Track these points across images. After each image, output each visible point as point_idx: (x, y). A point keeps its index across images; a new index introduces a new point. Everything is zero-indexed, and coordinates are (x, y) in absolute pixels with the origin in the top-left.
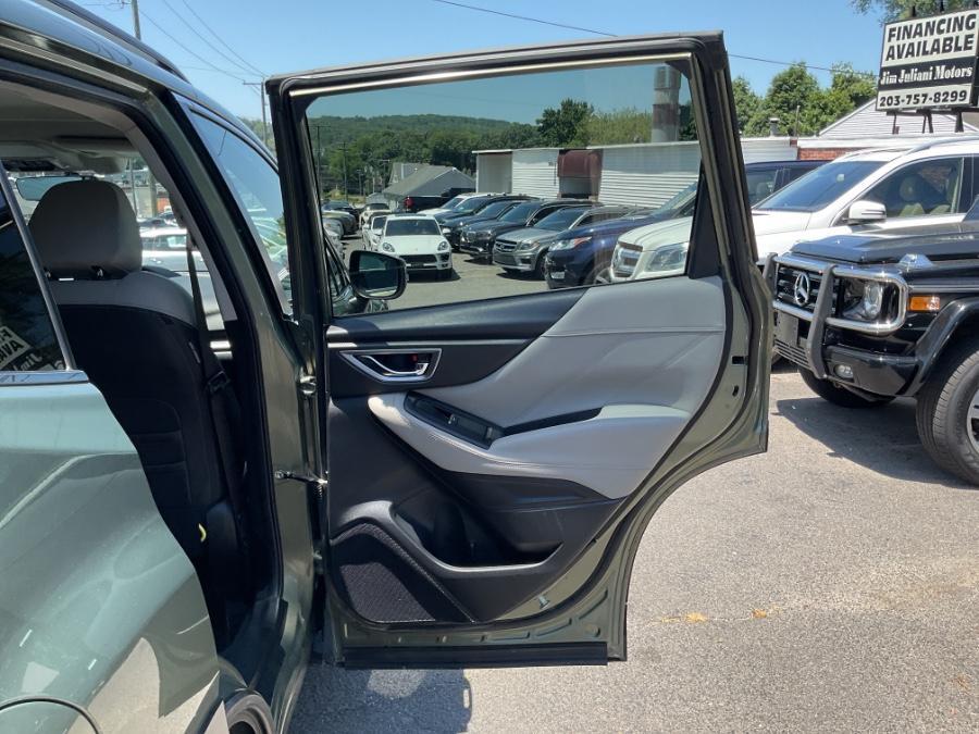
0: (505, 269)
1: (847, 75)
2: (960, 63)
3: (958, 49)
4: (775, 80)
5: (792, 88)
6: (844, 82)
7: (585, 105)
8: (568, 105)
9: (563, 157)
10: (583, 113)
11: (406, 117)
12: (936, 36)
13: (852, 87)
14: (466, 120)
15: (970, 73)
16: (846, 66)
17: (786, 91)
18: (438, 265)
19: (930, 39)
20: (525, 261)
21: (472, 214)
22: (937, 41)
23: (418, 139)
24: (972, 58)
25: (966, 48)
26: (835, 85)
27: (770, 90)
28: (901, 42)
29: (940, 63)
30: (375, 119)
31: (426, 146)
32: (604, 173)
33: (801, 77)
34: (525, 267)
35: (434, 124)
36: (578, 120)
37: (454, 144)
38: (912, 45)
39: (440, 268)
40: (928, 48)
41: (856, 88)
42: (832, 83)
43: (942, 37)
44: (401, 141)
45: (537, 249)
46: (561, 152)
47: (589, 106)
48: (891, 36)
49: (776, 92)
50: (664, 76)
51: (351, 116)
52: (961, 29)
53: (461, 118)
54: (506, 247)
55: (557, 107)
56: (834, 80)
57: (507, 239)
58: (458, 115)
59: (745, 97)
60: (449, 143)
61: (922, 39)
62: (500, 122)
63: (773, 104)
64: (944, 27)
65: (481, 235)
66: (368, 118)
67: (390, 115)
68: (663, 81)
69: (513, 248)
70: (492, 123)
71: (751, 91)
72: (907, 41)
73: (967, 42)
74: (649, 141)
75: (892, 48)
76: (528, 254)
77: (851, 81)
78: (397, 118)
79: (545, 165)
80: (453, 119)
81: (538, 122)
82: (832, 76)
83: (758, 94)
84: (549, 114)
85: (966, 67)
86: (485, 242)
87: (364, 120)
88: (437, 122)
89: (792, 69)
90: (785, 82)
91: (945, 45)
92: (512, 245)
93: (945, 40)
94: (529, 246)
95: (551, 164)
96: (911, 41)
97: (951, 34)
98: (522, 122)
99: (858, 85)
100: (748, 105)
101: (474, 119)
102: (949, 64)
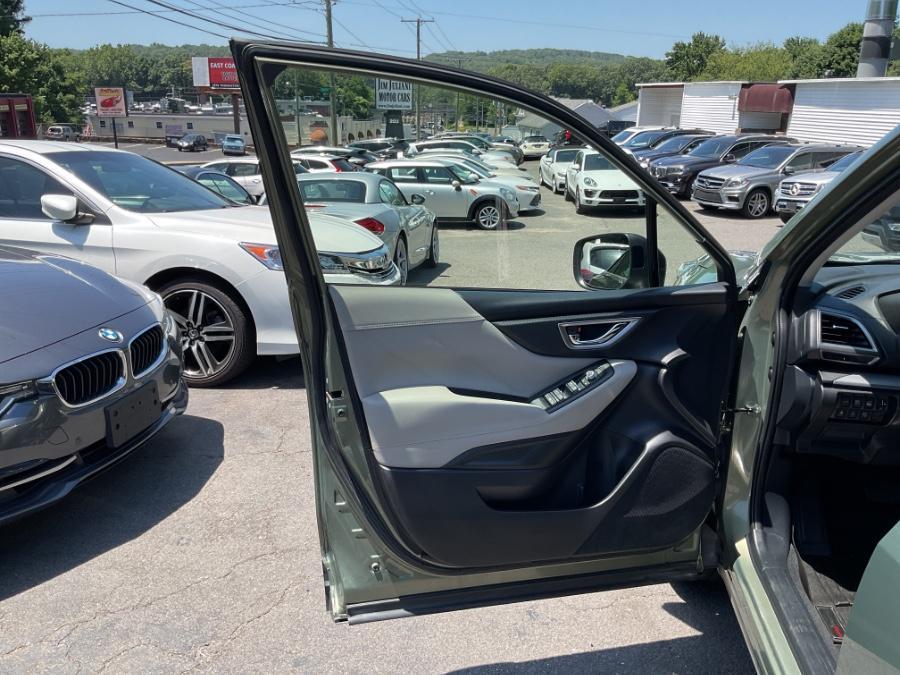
0: (701, 205)
7: (717, 38)
10: (714, 46)
11: (523, 52)
14: (581, 54)
18: (639, 200)
20: (731, 199)
21: (647, 148)
23: (539, 73)
30: (495, 53)
31: (545, 79)
32: (796, 108)
34: (732, 205)
35: (550, 58)
36: (709, 53)
37: (574, 76)
39: (641, 204)
44: (522, 74)
45: (747, 187)
46: (744, 86)
47: (721, 40)
51: (472, 51)
53: (577, 51)
54: (712, 184)
55: (688, 40)
57: (712, 175)
58: (574, 49)
60: (569, 76)
62: (614, 55)
65: (674, 170)
66: (488, 52)
67: (509, 49)
68: (878, 12)
69: (720, 185)
70: (607, 56)
74: (855, 76)
76: (736, 191)
78: (515, 52)
79: (725, 99)
80: (568, 53)
81: (667, 55)
84: (679, 47)
86: (676, 177)
87: (485, 54)
88: (553, 56)
92: (719, 182)
94: (737, 183)
95: (731, 98)
98: (638, 56)
101: (590, 53)
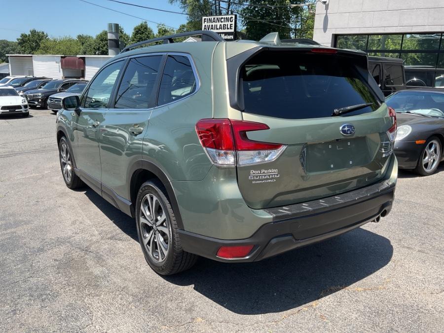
0: (53, 111)
1: (164, 29)
2: (229, 34)
3: (228, 29)
4: (135, 29)
5: (143, 33)
6: (163, 32)
7: (43, 33)
8: (34, 32)
9: (64, 60)
10: (42, 36)
12: (220, 23)
13: (166, 34)
15: (232, 38)
16: (163, 25)
17: (140, 34)
18: (23, 110)
19: (218, 24)
21: (20, 86)
22: (221, 25)
24: (233, 32)
25: (230, 28)
26: (159, 33)
27: (133, 33)
28: (209, 24)
29: (223, 33)
32: (87, 67)
33: (146, 28)
36: (40, 40)
38: (212, 25)
39: (24, 112)
40: (218, 27)
41: (168, 35)
42: (158, 31)
43: (222, 24)
46: (62, 57)
47: (45, 34)
48: (205, 21)
49: (136, 34)
50: (112, 27)
52: (228, 21)
54: (56, 101)
55: (28, 33)
56: (159, 31)
57: (56, 97)
59: (122, 35)
61: (216, 24)
63: (136, 39)
64: (222, 20)
65: (36, 96)
68: (112, 29)
69: (60, 101)
71: (124, 32)
72: (211, 24)
73: (230, 27)
74: (108, 55)
75: (205, 26)
77: (165, 31)
79: (54, 63)
81: (18, 39)
82: (158, 29)
83: (128, 34)
84: (24, 36)
85: (231, 35)
86: (38, 99)
89: (141, 24)
90: (139, 30)
91: (223, 27)
93: (224, 25)
95: (57, 63)
96: (212, 24)
97: (225, 23)
99: (169, 33)
100: (124, 39)
102: (226, 34)
